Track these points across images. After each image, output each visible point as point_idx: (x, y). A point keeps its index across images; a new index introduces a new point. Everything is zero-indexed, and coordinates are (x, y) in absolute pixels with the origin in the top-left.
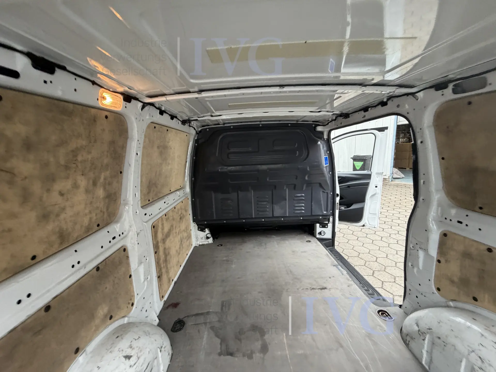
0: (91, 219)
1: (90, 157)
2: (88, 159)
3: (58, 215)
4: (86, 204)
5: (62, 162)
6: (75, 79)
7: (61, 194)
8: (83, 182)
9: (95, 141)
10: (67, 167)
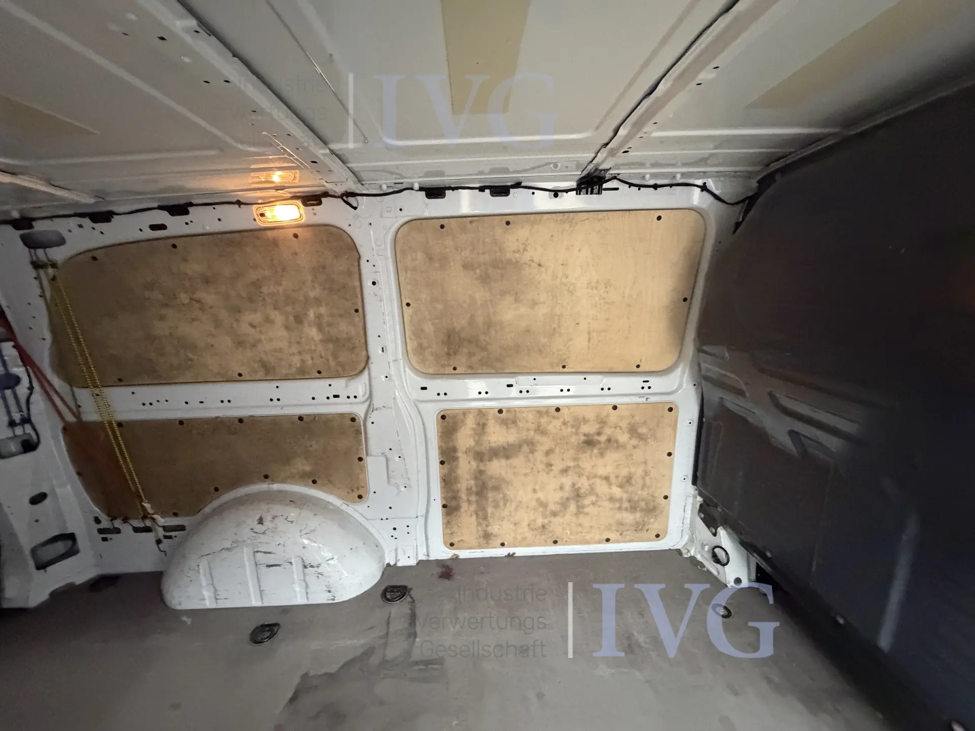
0: (303, 361)
1: (281, 289)
2: (278, 291)
3: (254, 346)
4: (290, 343)
5: (244, 294)
6: (214, 208)
7: (253, 326)
8: (278, 318)
9: (284, 269)
10: (251, 300)
